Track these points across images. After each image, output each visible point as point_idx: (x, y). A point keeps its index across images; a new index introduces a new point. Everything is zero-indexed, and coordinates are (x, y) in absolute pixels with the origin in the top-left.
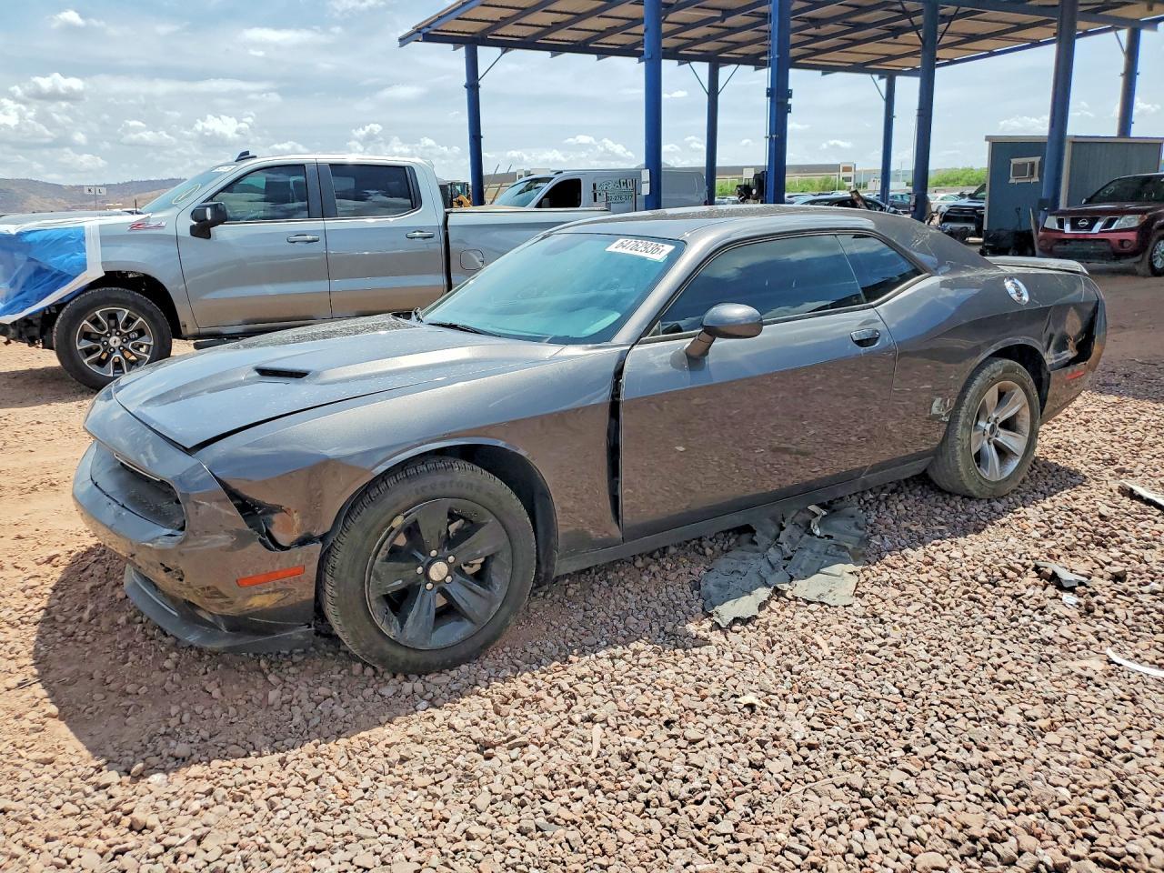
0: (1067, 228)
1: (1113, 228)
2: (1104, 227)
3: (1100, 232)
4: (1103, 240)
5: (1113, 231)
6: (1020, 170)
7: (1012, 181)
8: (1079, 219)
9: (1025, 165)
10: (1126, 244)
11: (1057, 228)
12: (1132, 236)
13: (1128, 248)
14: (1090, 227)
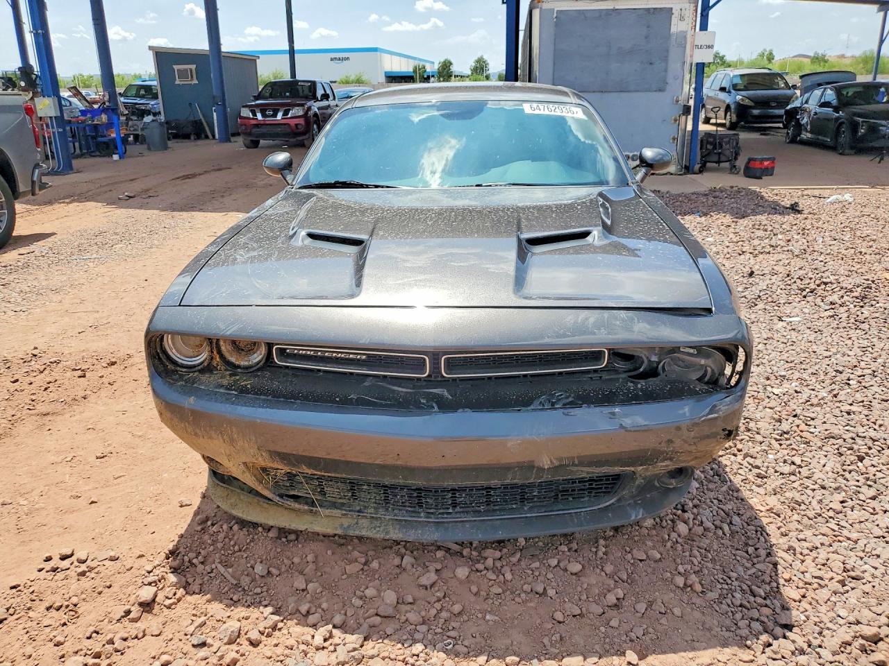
0: (259, 116)
1: (289, 116)
2: (283, 115)
3: (282, 119)
4: (285, 124)
5: (291, 118)
6: (183, 74)
7: (177, 82)
8: (266, 110)
9: (186, 70)
10: (299, 127)
11: (251, 116)
12: (302, 121)
13: (301, 129)
14: (275, 115)
